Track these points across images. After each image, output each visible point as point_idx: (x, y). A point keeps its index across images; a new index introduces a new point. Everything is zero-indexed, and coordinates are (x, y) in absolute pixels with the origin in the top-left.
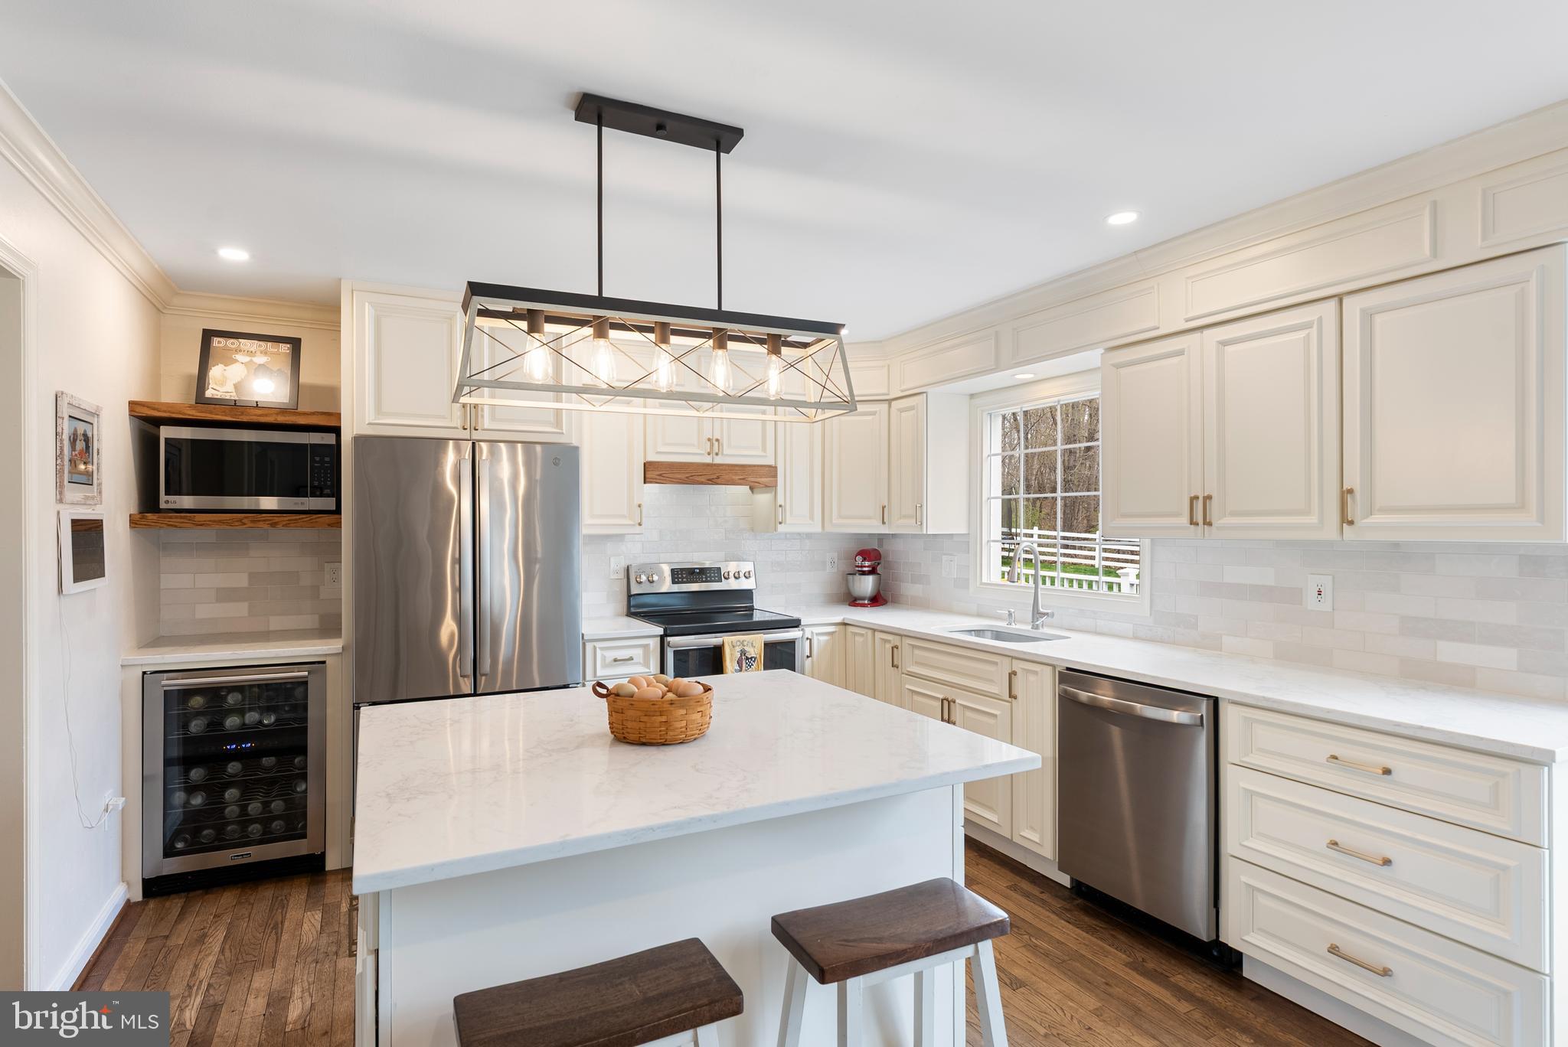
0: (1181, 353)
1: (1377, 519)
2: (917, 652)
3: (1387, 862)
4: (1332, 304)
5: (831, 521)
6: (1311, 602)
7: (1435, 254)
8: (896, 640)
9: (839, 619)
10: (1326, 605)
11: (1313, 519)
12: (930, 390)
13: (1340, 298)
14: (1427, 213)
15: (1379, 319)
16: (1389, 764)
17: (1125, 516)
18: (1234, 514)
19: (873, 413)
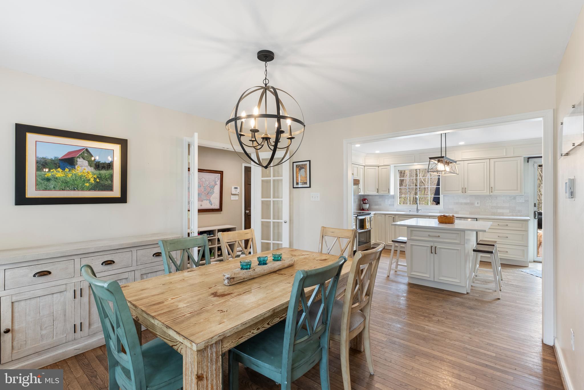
0: (459, 164)
1: (496, 191)
2: (400, 218)
3: (507, 237)
4: (489, 160)
5: (366, 192)
6: (476, 205)
7: (506, 155)
8: (394, 216)
9: (374, 213)
10: (479, 205)
11: (485, 191)
12: (391, 165)
13: (490, 159)
14: (505, 149)
15: (496, 163)
16: (508, 224)
17: (446, 191)
18: (470, 191)
19: (375, 169)
